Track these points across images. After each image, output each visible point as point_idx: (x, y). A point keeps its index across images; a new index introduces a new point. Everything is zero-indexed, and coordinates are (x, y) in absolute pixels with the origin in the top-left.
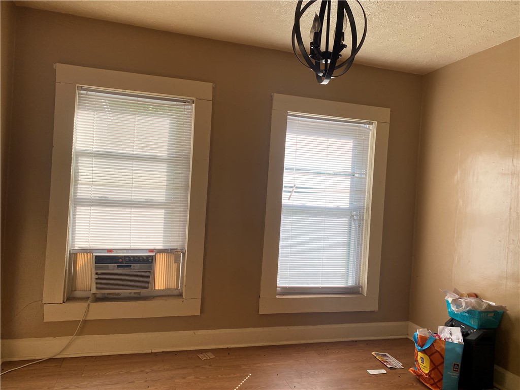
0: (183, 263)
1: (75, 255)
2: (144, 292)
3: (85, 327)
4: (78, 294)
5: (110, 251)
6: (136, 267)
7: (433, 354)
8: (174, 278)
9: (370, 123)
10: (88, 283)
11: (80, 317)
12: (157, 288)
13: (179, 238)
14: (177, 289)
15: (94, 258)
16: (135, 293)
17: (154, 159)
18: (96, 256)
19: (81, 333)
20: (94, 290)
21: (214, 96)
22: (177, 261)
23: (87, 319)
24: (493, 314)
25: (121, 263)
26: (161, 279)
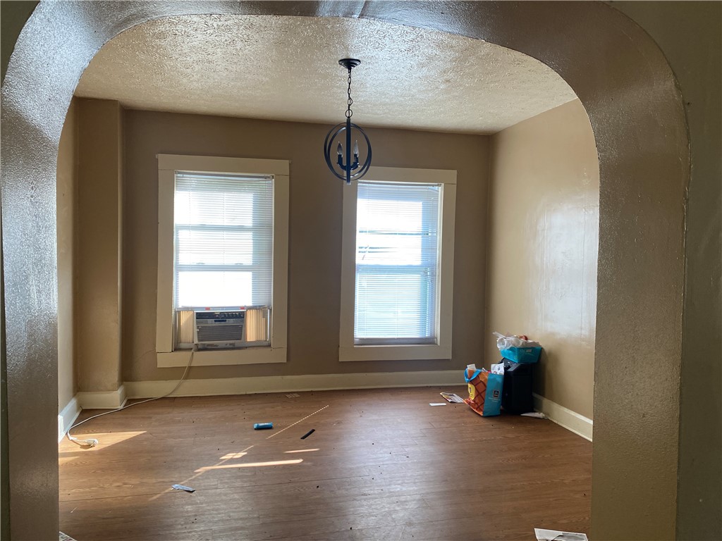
0: (270, 318)
1: (179, 312)
2: (237, 343)
3: (191, 372)
4: (183, 345)
5: (208, 309)
6: (230, 322)
7: (478, 384)
8: (263, 331)
9: (438, 185)
10: (191, 336)
11: (186, 364)
12: (248, 340)
13: (266, 298)
14: (266, 341)
15: (195, 315)
16: (230, 344)
17: (241, 229)
18: (197, 313)
19: (186, 378)
20: (196, 341)
21: (290, 171)
22: (265, 316)
23: (192, 365)
24: (530, 351)
25: (217, 318)
26: (252, 332)
